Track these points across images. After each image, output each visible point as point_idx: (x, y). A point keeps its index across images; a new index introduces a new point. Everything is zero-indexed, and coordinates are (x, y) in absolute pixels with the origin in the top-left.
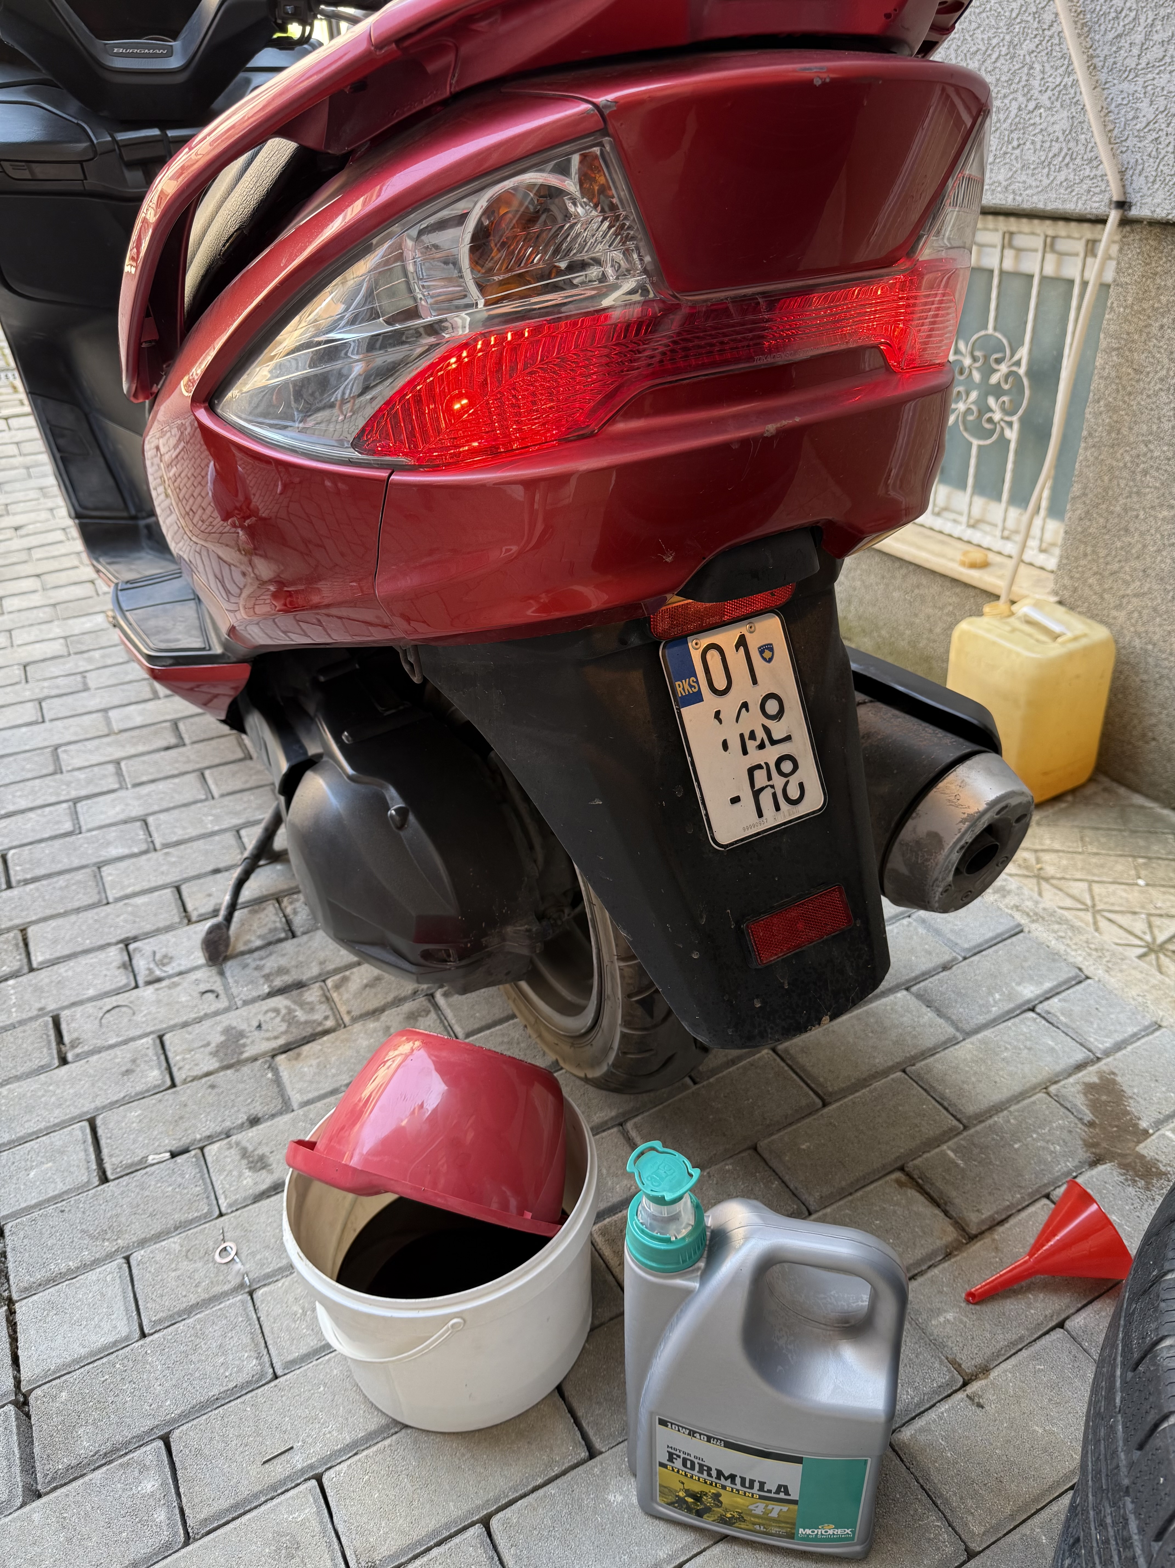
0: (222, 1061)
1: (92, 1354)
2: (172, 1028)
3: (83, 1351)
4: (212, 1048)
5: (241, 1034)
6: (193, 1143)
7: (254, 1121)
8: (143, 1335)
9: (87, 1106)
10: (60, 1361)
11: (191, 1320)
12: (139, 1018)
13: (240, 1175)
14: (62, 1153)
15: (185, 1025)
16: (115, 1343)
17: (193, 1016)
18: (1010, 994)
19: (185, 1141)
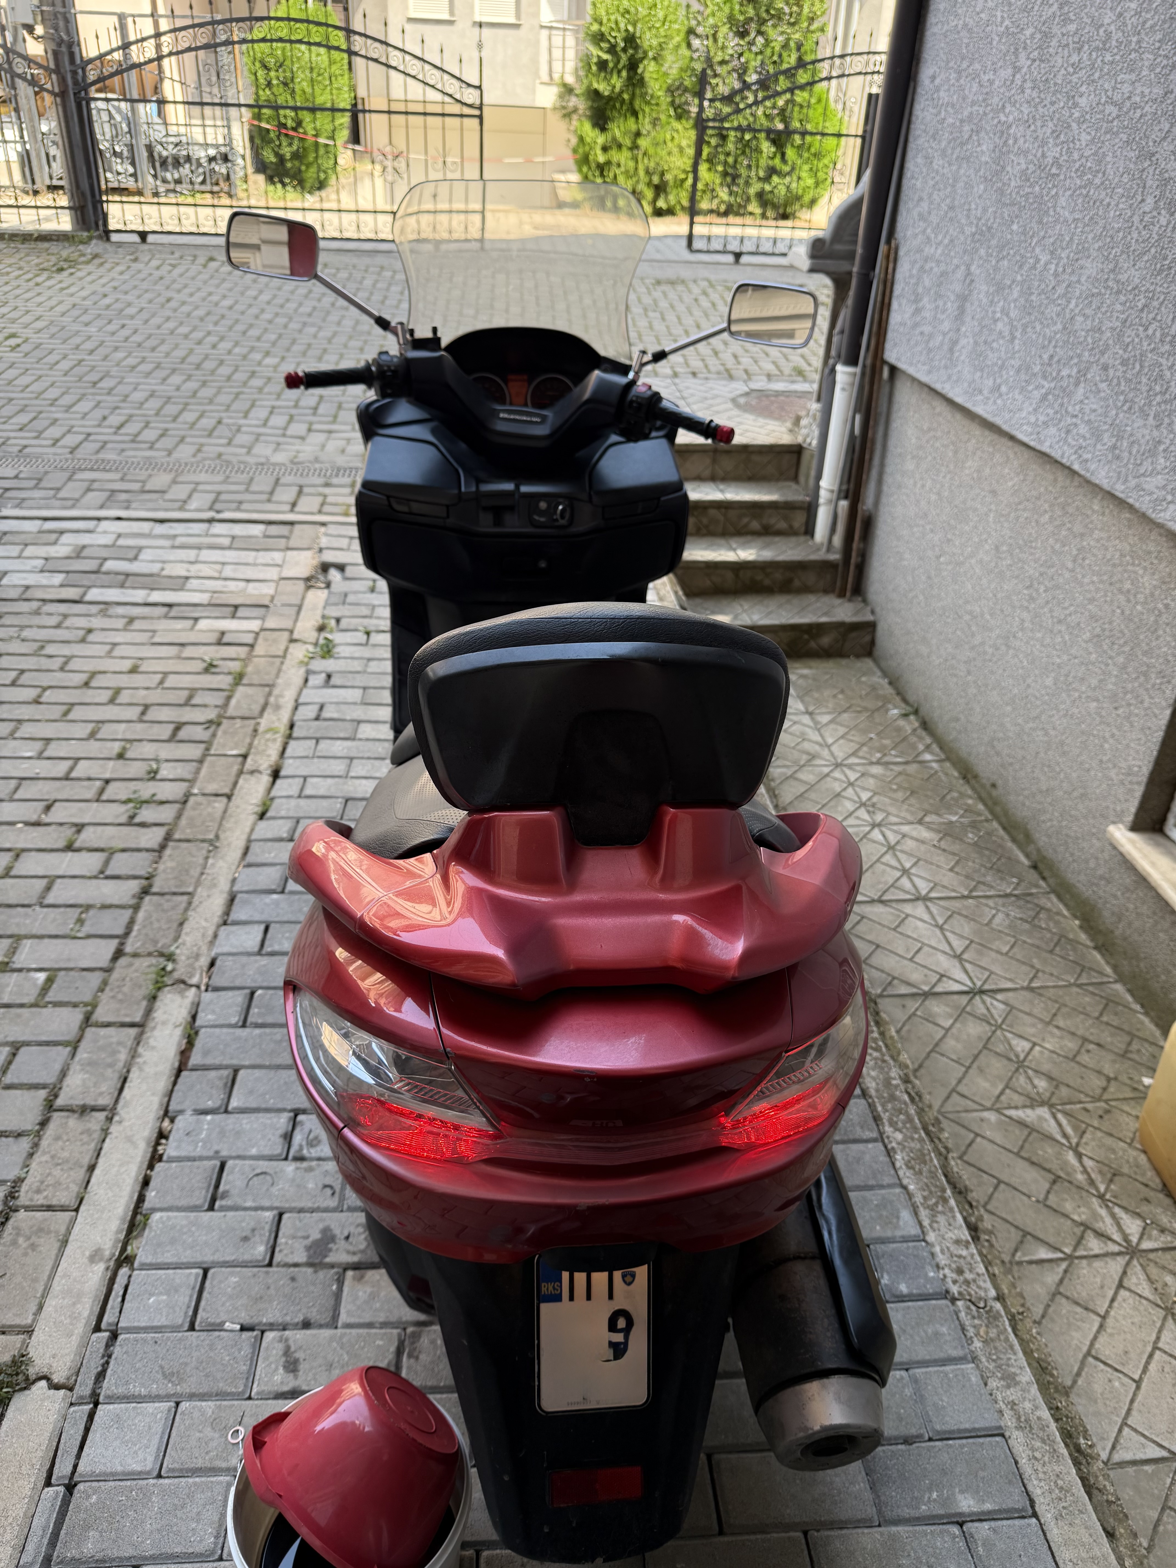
0: (309, 1257)
1: (124, 1473)
2: (291, 1210)
3: (119, 1469)
4: (308, 1242)
5: (333, 1239)
6: (260, 1324)
7: (306, 1325)
8: (159, 1476)
9: (208, 1257)
10: (103, 1469)
11: (190, 1480)
12: (274, 1190)
13: (276, 1369)
14: (176, 1291)
15: (301, 1211)
16: (140, 1473)
17: (310, 1205)
18: (948, 1498)
19: (255, 1320)
